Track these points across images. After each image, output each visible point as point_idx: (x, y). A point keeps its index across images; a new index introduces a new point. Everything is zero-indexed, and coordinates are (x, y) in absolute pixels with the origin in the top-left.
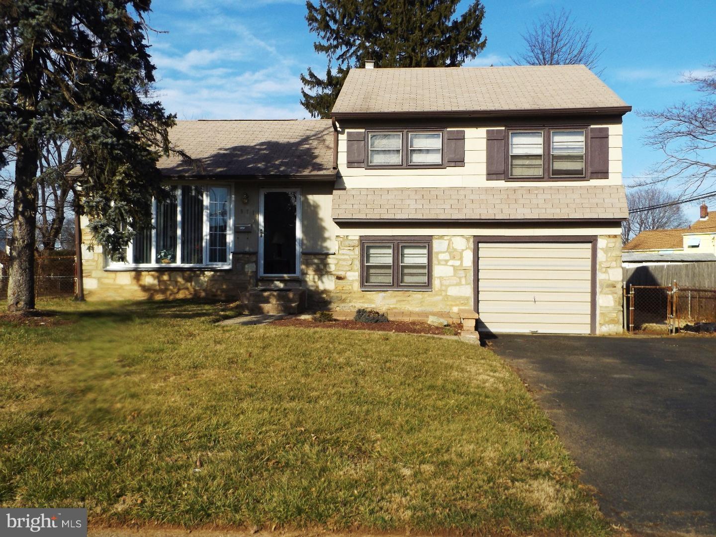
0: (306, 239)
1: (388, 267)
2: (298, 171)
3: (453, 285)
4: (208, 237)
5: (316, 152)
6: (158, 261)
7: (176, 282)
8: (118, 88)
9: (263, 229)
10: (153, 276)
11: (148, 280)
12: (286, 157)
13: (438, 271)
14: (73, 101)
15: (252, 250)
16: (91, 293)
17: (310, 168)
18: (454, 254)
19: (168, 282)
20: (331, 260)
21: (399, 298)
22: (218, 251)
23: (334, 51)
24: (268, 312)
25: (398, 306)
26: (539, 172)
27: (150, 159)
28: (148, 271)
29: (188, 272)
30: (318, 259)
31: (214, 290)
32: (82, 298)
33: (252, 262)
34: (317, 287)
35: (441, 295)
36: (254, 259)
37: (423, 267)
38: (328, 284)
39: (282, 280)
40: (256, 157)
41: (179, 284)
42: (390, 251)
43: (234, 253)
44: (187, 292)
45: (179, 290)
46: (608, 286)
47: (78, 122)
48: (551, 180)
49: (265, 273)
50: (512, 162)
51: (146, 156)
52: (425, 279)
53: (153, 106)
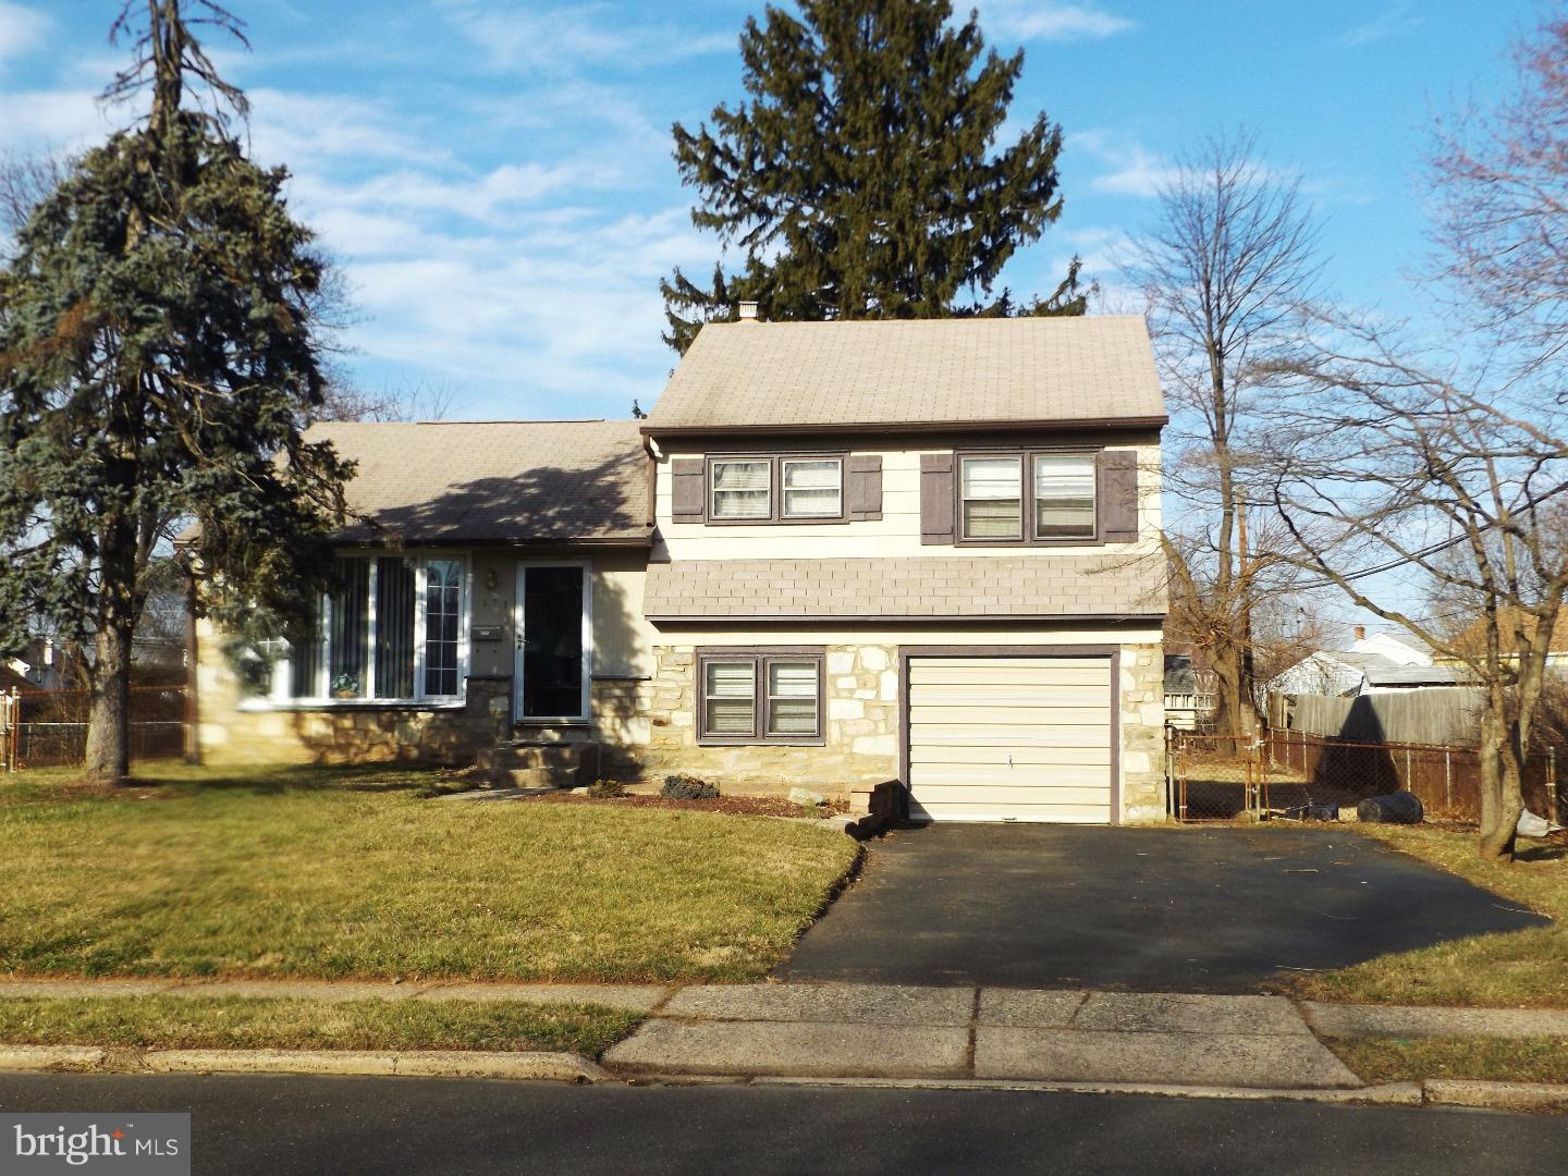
0: (602, 652)
1: (747, 703)
2: (584, 530)
3: (865, 735)
4: (424, 650)
5: (626, 491)
6: (333, 693)
7: (366, 732)
8: (264, 427)
9: (523, 634)
10: (325, 720)
11: (316, 727)
12: (568, 502)
13: (835, 709)
14: (196, 451)
15: (502, 673)
16: (214, 751)
17: (608, 524)
18: (863, 677)
19: (352, 732)
20: (645, 691)
21: (767, 760)
22: (441, 676)
23: (734, 227)
24: (524, 785)
25: (764, 773)
26: (1015, 530)
27: (314, 533)
28: (315, 710)
29: (388, 714)
30: (621, 688)
31: (436, 746)
32: (196, 760)
33: (504, 695)
34: (619, 738)
35: (842, 752)
36: (506, 689)
37: (811, 702)
38: (637, 734)
39: (557, 728)
40: (515, 502)
41: (371, 735)
42: (750, 673)
43: (470, 679)
44: (386, 750)
45: (372, 745)
46: (1141, 736)
47: (205, 487)
48: (1035, 544)
49: (526, 713)
50: (966, 511)
51: (310, 528)
52: (813, 724)
53: (320, 446)
